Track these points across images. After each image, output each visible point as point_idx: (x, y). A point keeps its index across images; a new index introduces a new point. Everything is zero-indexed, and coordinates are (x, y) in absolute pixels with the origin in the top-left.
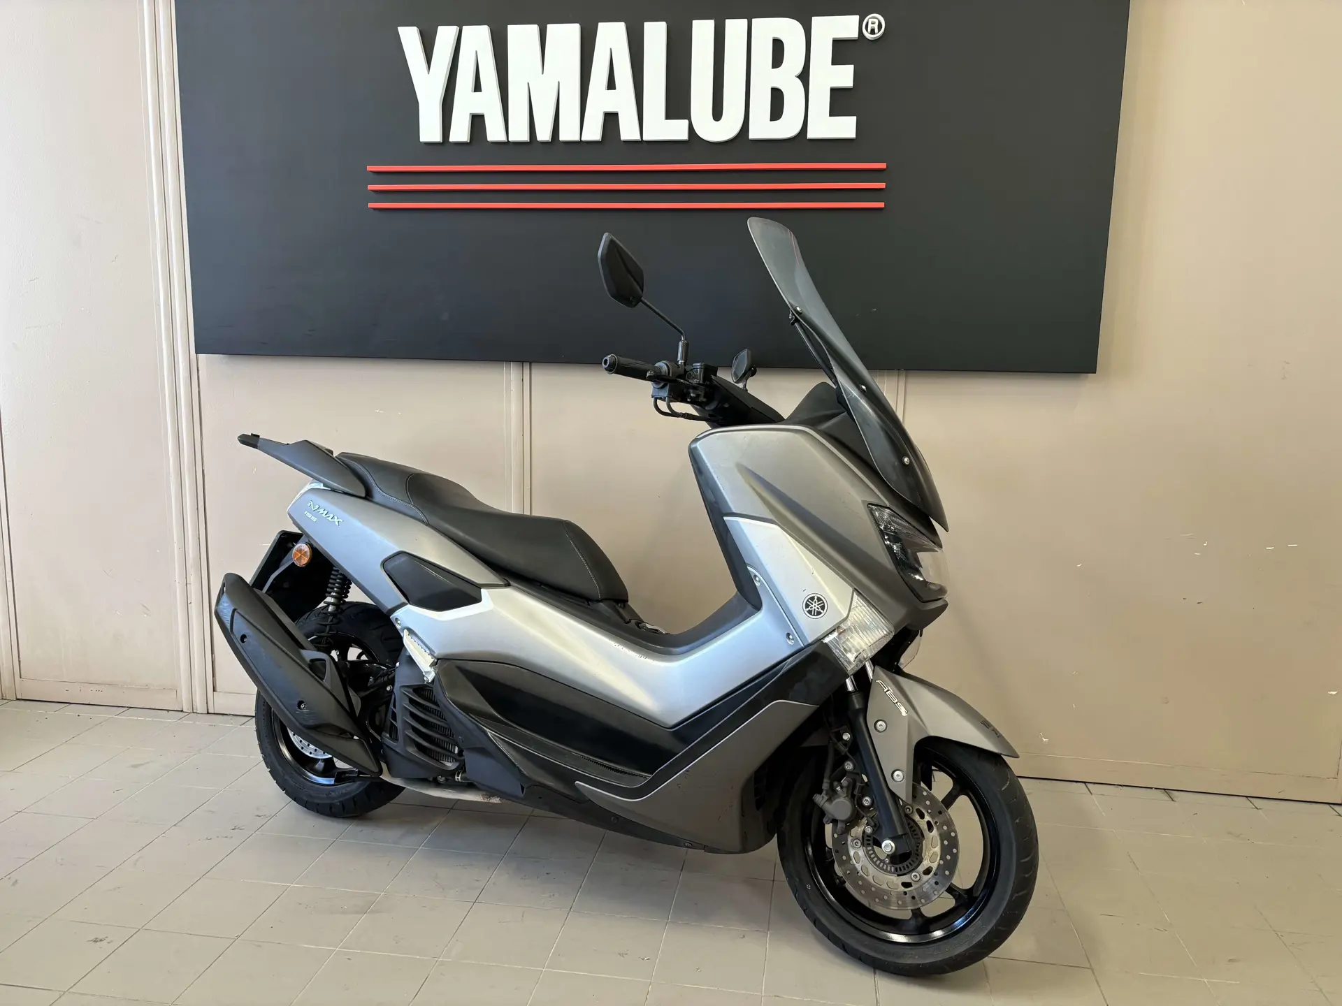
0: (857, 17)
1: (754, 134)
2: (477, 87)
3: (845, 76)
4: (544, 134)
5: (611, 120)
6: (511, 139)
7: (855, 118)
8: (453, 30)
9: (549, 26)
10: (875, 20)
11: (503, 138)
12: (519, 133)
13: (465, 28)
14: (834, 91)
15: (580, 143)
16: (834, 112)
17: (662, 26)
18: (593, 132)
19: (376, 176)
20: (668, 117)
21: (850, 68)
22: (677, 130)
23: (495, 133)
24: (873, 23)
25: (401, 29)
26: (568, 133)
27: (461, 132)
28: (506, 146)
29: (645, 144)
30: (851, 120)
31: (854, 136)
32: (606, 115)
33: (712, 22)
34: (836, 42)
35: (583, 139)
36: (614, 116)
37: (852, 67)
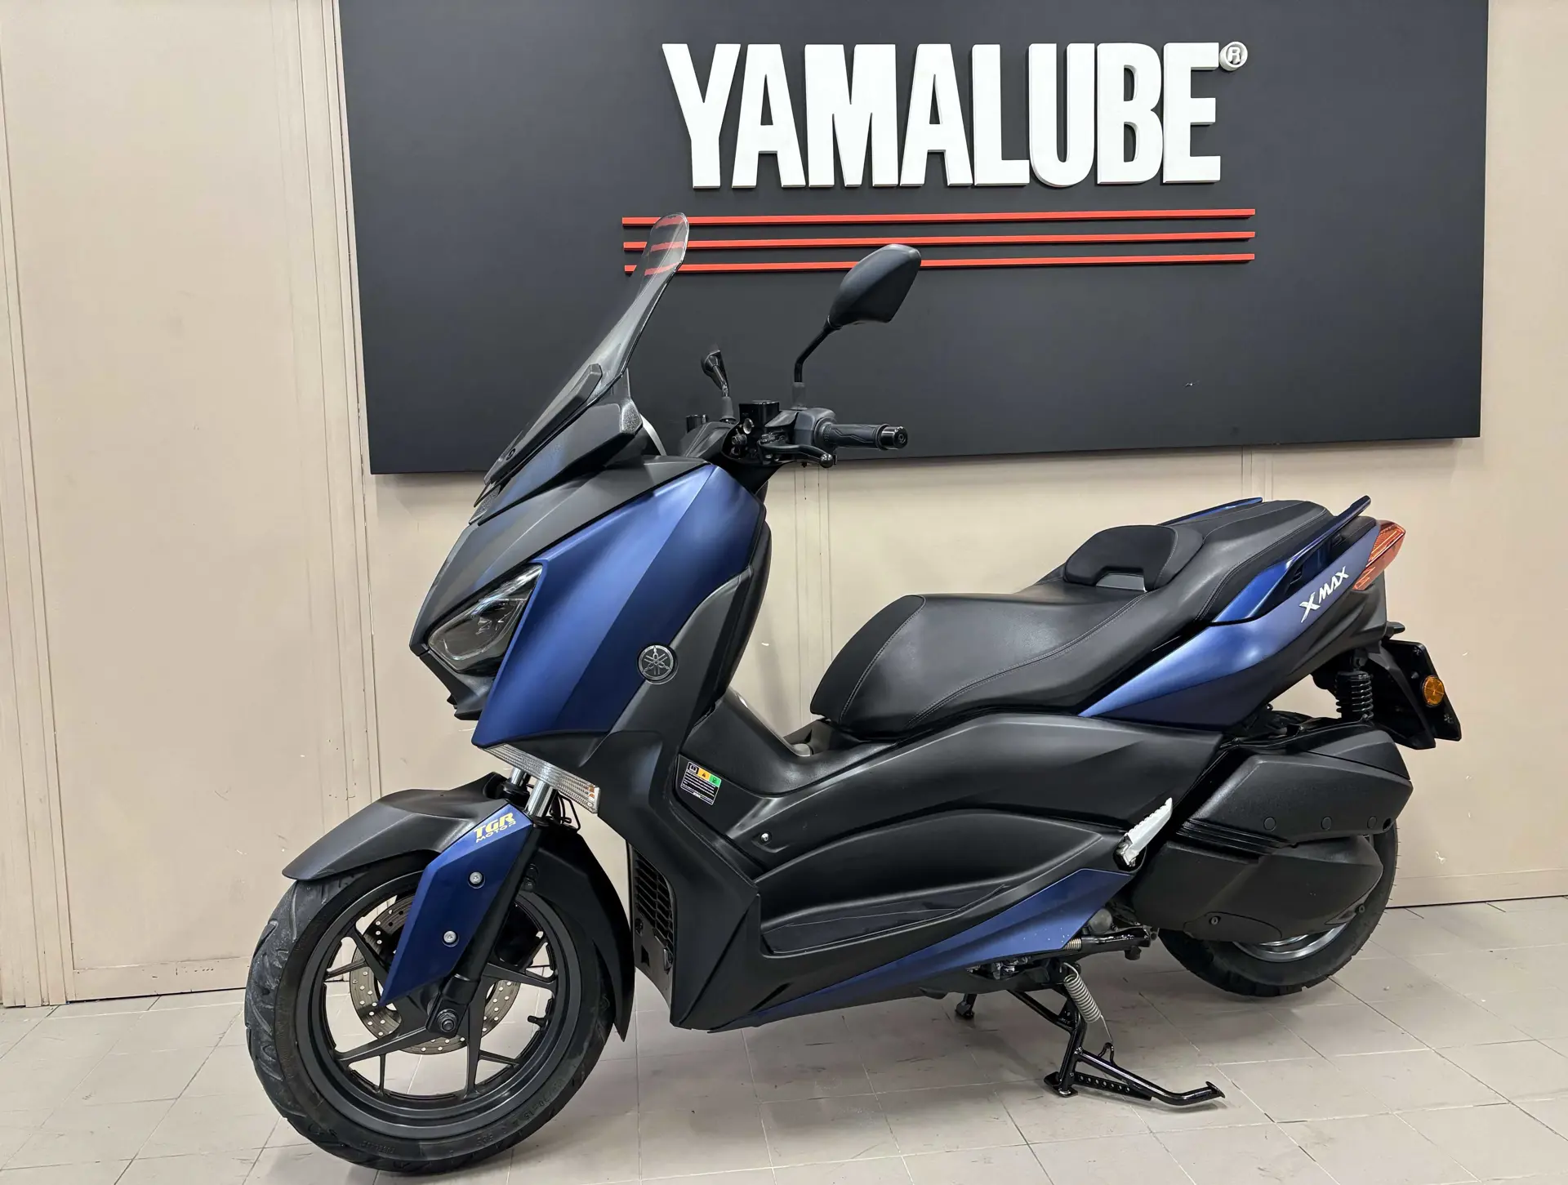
0: (1218, 44)
1: (1102, 178)
2: (767, 119)
3: (1206, 110)
4: (853, 177)
5: (936, 159)
6: (811, 183)
7: (1218, 158)
8: (737, 47)
9: (860, 50)
10: (1235, 48)
11: (804, 183)
12: (822, 176)
13: (751, 47)
14: (1193, 126)
15: (898, 186)
16: (1195, 152)
17: (996, 49)
18: (915, 174)
19: (630, 231)
20: (1005, 157)
21: (1212, 102)
22: (1016, 173)
23: (791, 175)
24: (1234, 52)
25: (665, 46)
26: (884, 175)
27: (745, 174)
28: (807, 193)
29: (976, 189)
30: (1215, 161)
31: (1218, 178)
32: (931, 154)
33: (1053, 47)
34: (1194, 72)
35: (903, 182)
36: (938, 156)
37: (1213, 100)
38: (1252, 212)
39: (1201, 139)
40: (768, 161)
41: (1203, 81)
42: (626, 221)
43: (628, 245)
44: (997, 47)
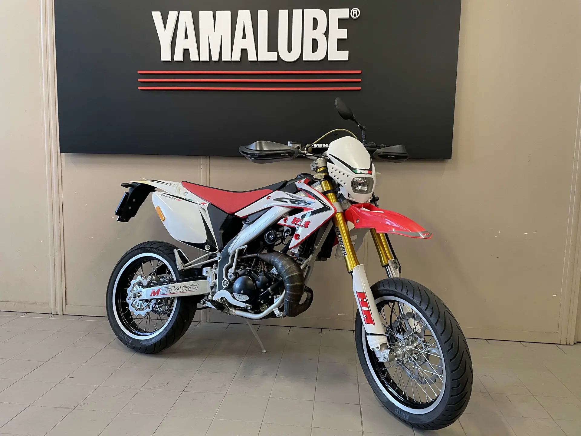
0: (348, 9)
1: (305, 59)
2: (186, 37)
3: (343, 34)
4: (215, 58)
5: (244, 52)
7: (348, 51)
8: (176, 12)
9: (218, 12)
10: (355, 10)
11: (198, 60)
12: (205, 57)
13: (181, 12)
14: (338, 40)
15: (231, 62)
16: (339, 49)
17: (266, 12)
18: (237, 57)
19: (141, 75)
20: (269, 50)
21: (346, 31)
22: (272, 57)
23: (194, 57)
24: (355, 12)
25: (153, 13)
26: (226, 57)
27: (179, 57)
28: (199, 63)
29: (259, 62)
30: (347, 52)
31: (347, 59)
32: (242, 50)
33: (287, 11)
34: (339, 19)
35: (232, 60)
36: (246, 51)
37: (346, 30)
38: (360, 72)
39: (342, 44)
40: (186, 52)
41: (342, 23)
42: (139, 72)
43: (139, 80)
44: (266, 11)
